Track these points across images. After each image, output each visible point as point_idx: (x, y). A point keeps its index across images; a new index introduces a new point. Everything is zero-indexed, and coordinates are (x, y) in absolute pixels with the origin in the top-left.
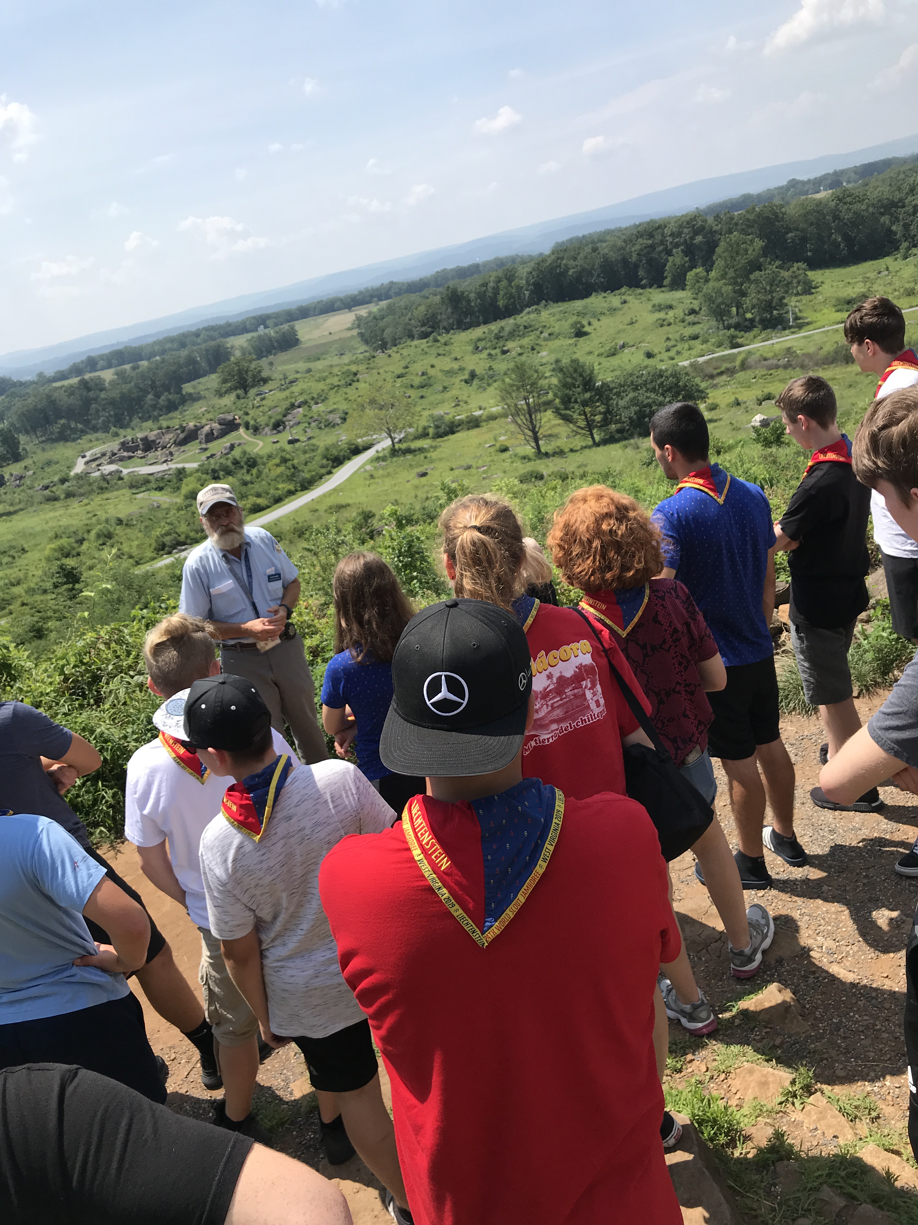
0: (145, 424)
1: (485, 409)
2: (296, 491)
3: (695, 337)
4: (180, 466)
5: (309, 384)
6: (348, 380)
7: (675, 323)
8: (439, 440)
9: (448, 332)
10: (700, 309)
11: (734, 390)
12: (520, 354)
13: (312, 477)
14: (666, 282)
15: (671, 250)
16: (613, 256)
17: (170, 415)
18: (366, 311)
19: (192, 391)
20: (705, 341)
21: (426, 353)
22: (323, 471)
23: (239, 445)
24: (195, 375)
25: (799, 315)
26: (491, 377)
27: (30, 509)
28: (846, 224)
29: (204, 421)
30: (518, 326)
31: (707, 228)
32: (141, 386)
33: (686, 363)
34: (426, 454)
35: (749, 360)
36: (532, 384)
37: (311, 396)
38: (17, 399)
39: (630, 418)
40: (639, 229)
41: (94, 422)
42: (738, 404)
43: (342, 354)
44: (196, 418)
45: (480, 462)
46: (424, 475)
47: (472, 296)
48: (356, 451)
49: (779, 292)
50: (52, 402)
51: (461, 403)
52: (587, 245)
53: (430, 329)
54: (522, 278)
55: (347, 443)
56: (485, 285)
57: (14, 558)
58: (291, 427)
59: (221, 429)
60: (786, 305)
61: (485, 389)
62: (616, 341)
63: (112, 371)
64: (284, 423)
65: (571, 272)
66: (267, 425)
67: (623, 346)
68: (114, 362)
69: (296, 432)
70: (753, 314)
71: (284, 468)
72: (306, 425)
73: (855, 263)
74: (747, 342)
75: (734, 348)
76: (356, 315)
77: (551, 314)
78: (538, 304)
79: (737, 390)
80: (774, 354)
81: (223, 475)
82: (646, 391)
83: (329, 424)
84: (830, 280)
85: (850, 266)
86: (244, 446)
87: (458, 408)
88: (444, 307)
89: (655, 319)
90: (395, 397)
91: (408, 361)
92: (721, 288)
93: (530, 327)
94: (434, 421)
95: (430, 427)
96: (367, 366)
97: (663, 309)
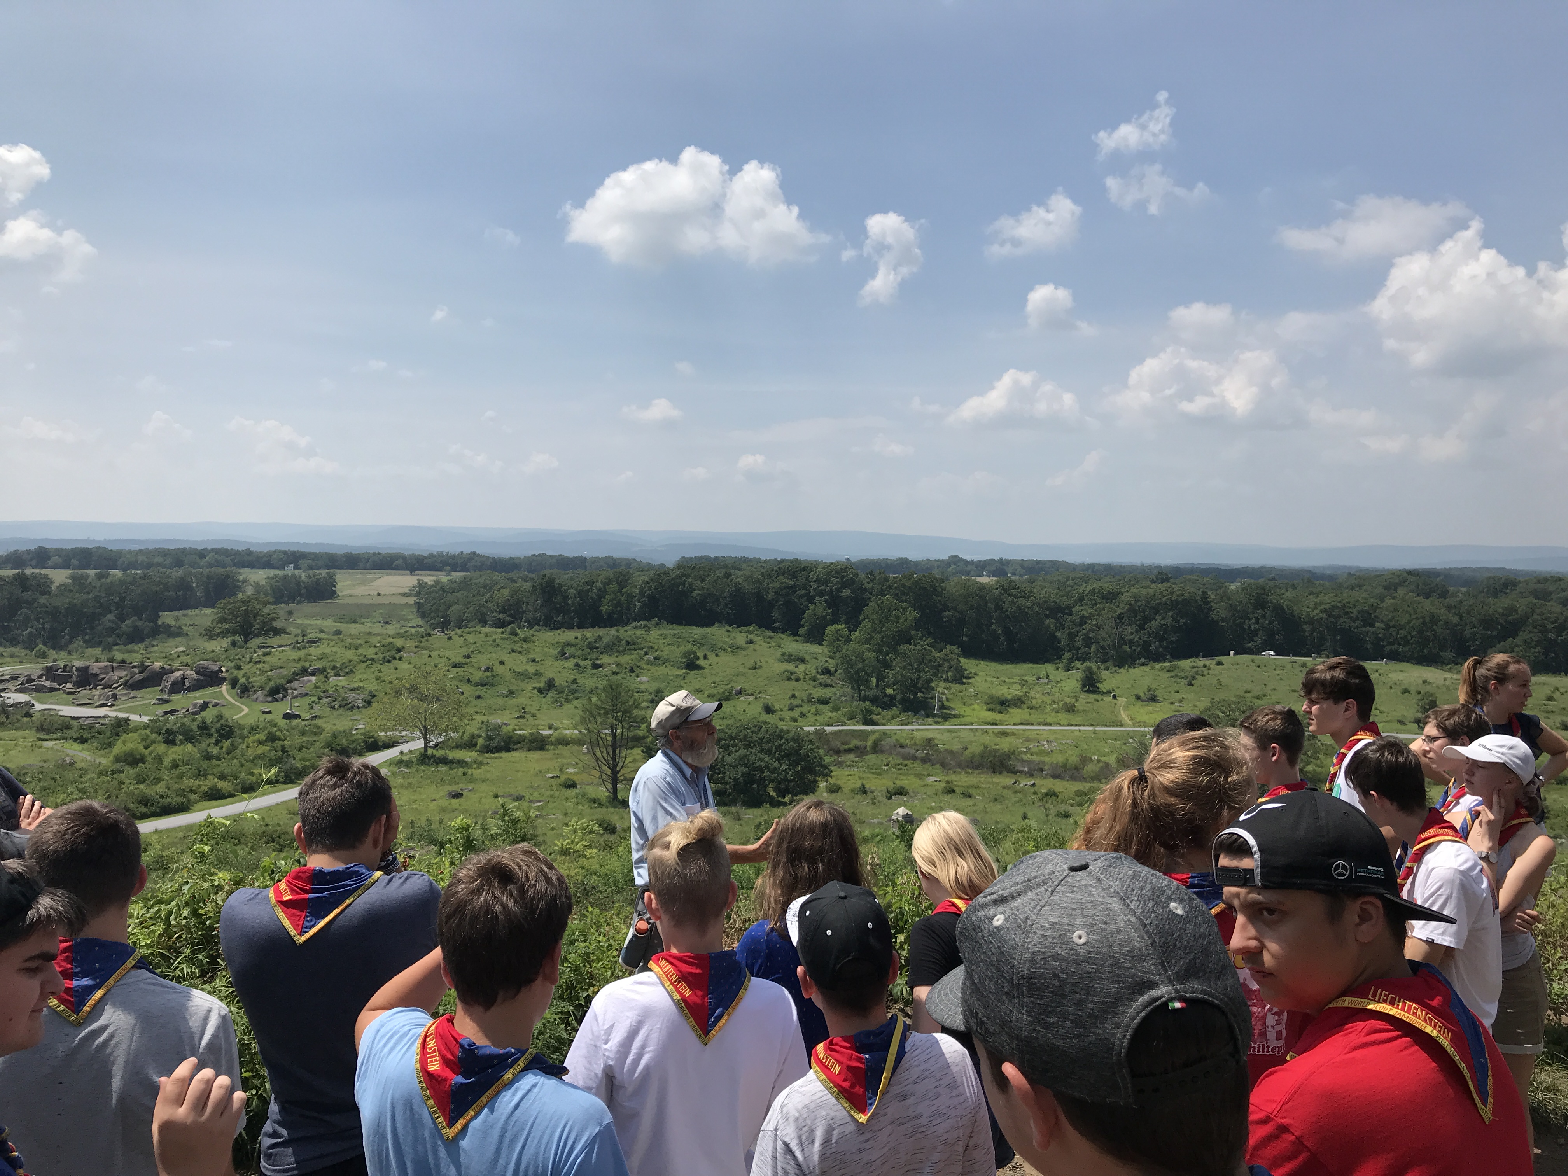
0: (90, 649)
1: (556, 729)
2: (277, 782)
3: (825, 702)
4: (123, 715)
5: (334, 649)
6: (387, 655)
7: (805, 680)
8: (487, 755)
9: (531, 626)
10: (836, 671)
11: (861, 775)
12: (615, 673)
13: (305, 767)
14: (802, 631)
15: (813, 598)
16: (746, 587)
17: (130, 647)
18: (434, 578)
19: (172, 622)
20: (836, 709)
21: (498, 645)
23: (216, 705)
24: (183, 604)
25: (946, 703)
26: (573, 692)
28: (1008, 617)
29: (176, 665)
30: (619, 639)
31: (858, 582)
32: (103, 601)
33: (811, 729)
34: (466, 770)
35: (883, 742)
36: (624, 712)
37: (333, 663)
39: (735, 780)
41: (16, 632)
42: (864, 792)
43: (387, 623)
44: (168, 658)
45: (536, 794)
46: (458, 795)
47: (572, 592)
48: (373, 746)
49: (927, 673)
51: (527, 716)
52: (718, 569)
53: (509, 619)
54: (636, 587)
55: (363, 734)
56: (591, 583)
58: (294, 698)
59: (197, 680)
60: (933, 689)
61: (562, 705)
62: (733, 684)
63: (67, 572)
64: (286, 690)
65: (695, 593)
66: (262, 688)
67: (740, 692)
68: (75, 562)
69: (299, 706)
70: (894, 690)
71: (268, 748)
72: (315, 699)
73: (1013, 661)
74: (884, 721)
75: (868, 725)
76: (418, 580)
77: (661, 635)
78: (649, 620)
79: (865, 775)
80: (913, 742)
81: (181, 741)
82: (760, 752)
83: (347, 704)
84: (984, 674)
85: (1007, 664)
86: (222, 708)
87: (521, 720)
88: (534, 597)
89: (782, 670)
90: (444, 690)
91: (472, 649)
92: (863, 652)
93: (634, 644)
94: (487, 731)
95: (480, 736)
96: (417, 644)
97: (793, 660)
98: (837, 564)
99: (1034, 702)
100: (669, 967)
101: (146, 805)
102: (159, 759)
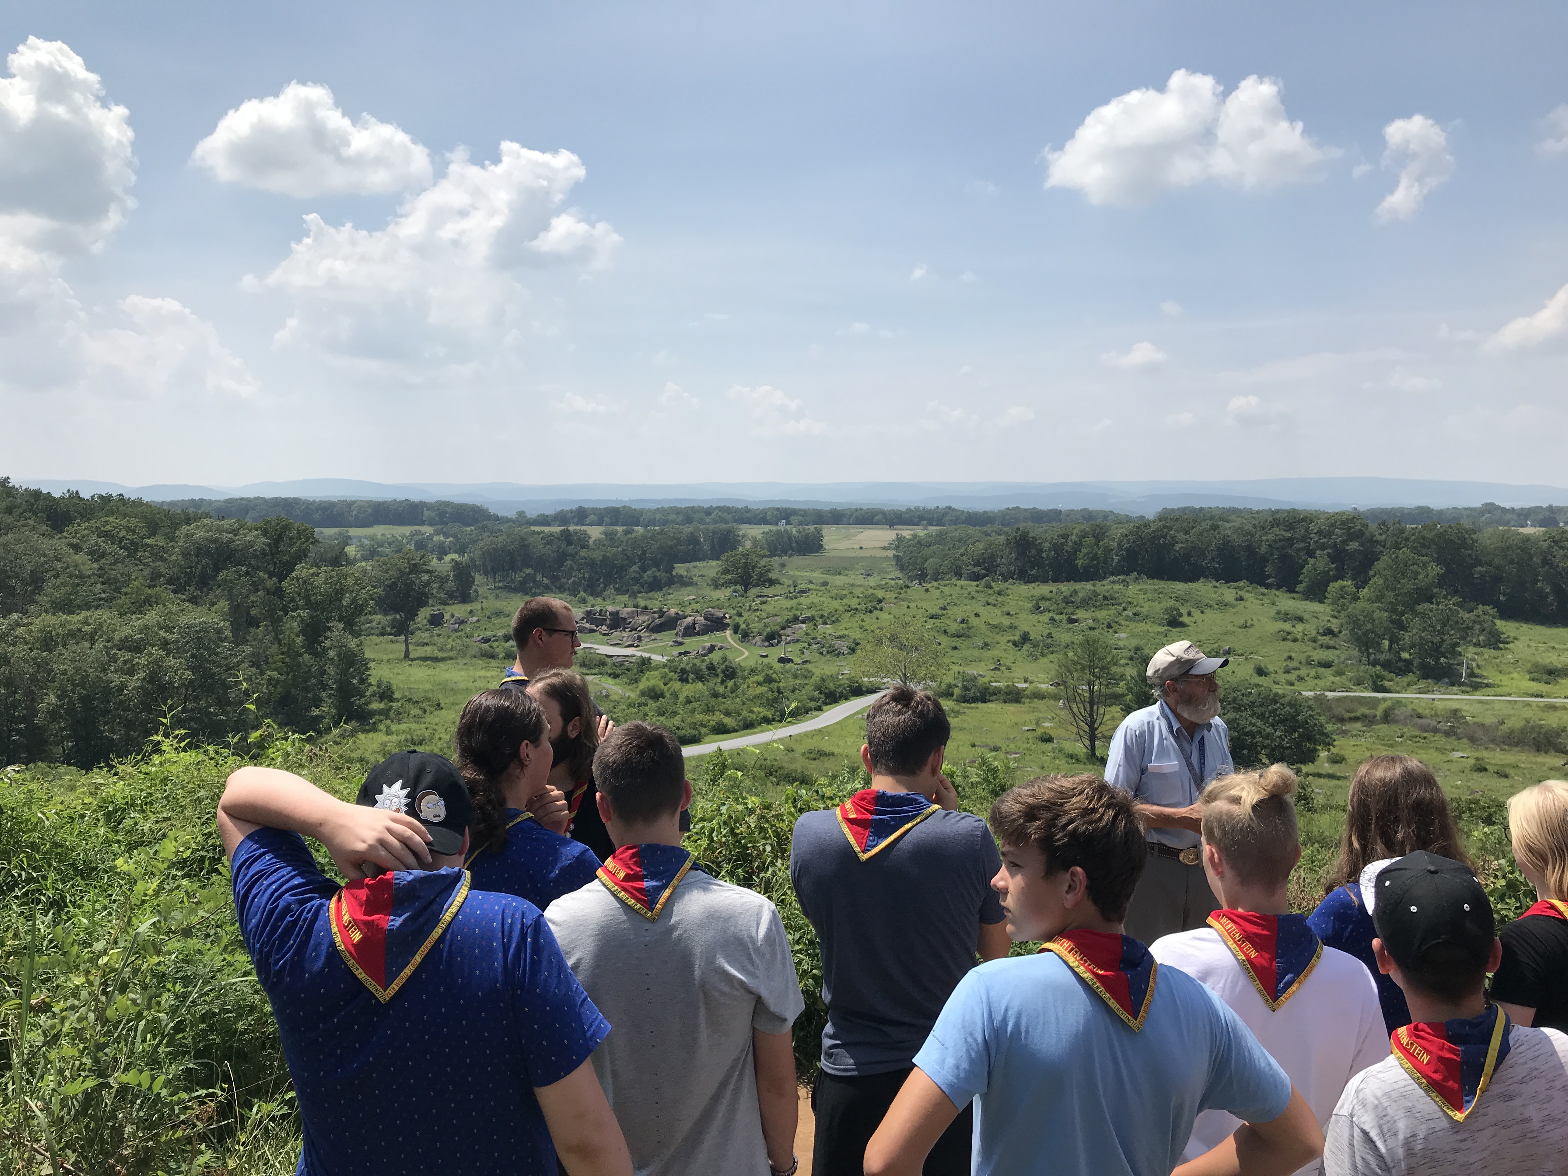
0: (619, 596)
1: (1031, 683)
2: (774, 720)
3: (1327, 665)
4: (646, 655)
5: (822, 599)
6: (869, 605)
7: (1303, 640)
8: (964, 705)
9: (1005, 580)
10: (1340, 632)
11: (1369, 746)
12: (1092, 629)
13: (797, 708)
14: (1300, 588)
15: (1314, 551)
16: (1237, 540)
17: (651, 594)
18: (912, 532)
19: (684, 573)
20: (1340, 673)
21: (973, 598)
22: (812, 704)
23: (721, 648)
24: (693, 556)
25: (1476, 671)
26: (1048, 646)
27: (460, 661)
28: (1560, 574)
29: (688, 611)
30: (1096, 594)
31: (1367, 534)
32: (629, 554)
33: (1310, 694)
35: (1396, 711)
36: (1102, 669)
37: (821, 613)
38: (487, 533)
40: (1277, 516)
41: (563, 580)
43: (868, 575)
44: (681, 604)
45: (1012, 746)
47: (1046, 545)
48: (858, 691)
49: (1453, 635)
50: (524, 546)
51: (1003, 668)
52: (1204, 520)
53: (983, 572)
54: (1113, 540)
55: (848, 679)
56: (1066, 536)
57: (425, 712)
58: (787, 643)
59: (705, 625)
60: (1460, 654)
61: (1037, 659)
62: (1220, 643)
63: (602, 529)
64: (780, 636)
65: (1178, 547)
66: (760, 634)
68: (607, 519)
69: (792, 651)
70: (1410, 655)
71: (766, 689)
72: (806, 645)
74: (1398, 689)
75: (1379, 692)
76: (897, 534)
77: (1140, 590)
78: (1128, 575)
79: (1374, 746)
80: (1433, 712)
81: (693, 679)
82: (1252, 716)
83: (833, 651)
84: (1527, 638)
86: (726, 651)
87: (997, 672)
88: (1008, 550)
89: (1277, 629)
90: (922, 640)
91: (948, 601)
92: (1373, 612)
93: (1111, 599)
94: (964, 681)
95: (957, 686)
96: (896, 595)
97: (1289, 619)
98: (1342, 513)
100: (1231, 925)
102: (675, 695)
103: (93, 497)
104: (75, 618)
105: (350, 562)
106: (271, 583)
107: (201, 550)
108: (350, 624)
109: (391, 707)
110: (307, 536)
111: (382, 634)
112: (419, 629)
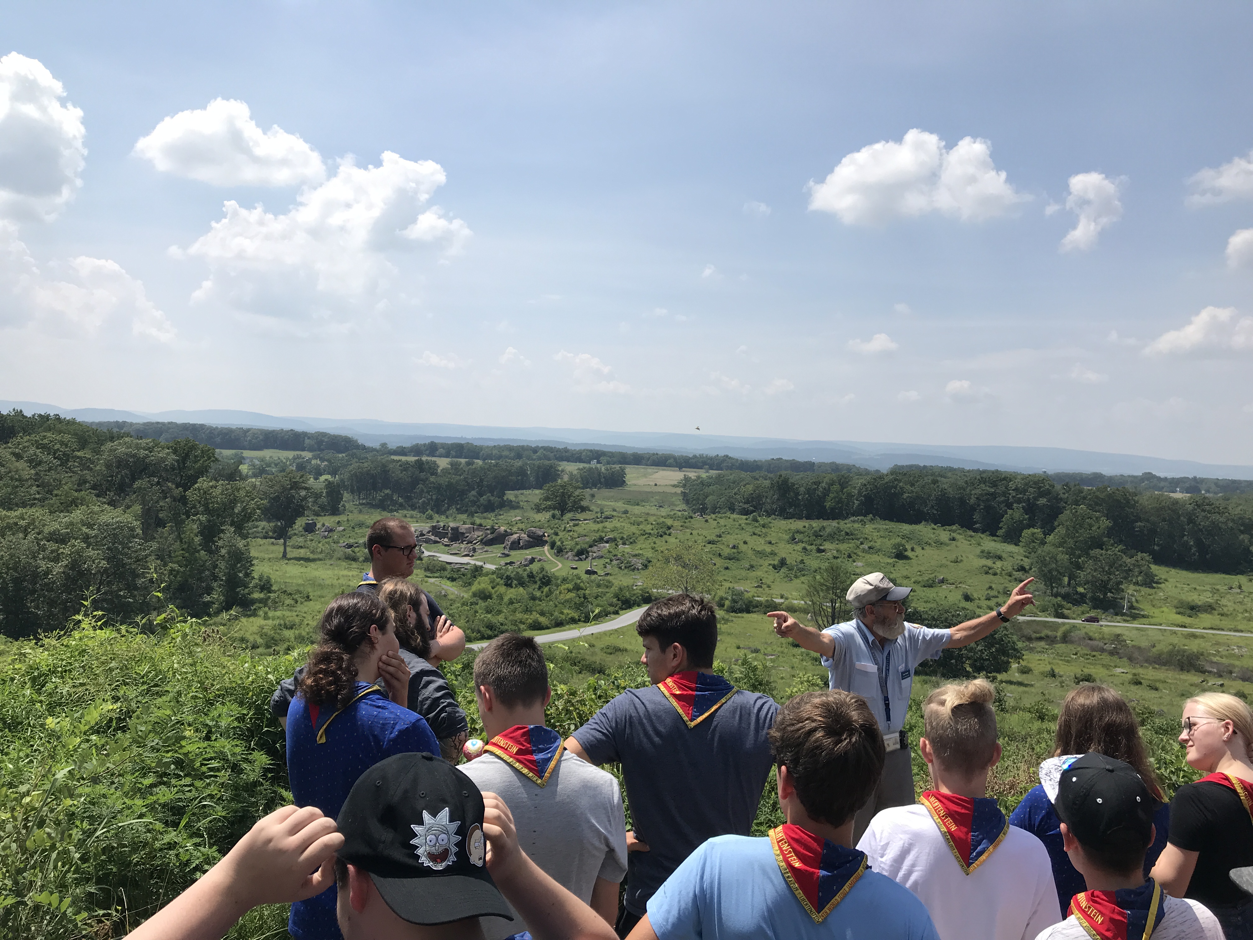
0: (460, 515)
1: (787, 599)
2: (579, 620)
4: (479, 563)
5: (623, 524)
6: (660, 531)
7: (1001, 575)
8: (732, 614)
9: (769, 515)
10: (1031, 569)
11: (1051, 660)
12: (836, 558)
13: (599, 612)
14: (1000, 532)
15: (1012, 504)
16: (951, 492)
17: (486, 515)
18: (696, 474)
19: (513, 499)
21: (743, 529)
22: (611, 609)
23: (540, 560)
24: (521, 485)
25: (1135, 604)
26: (801, 570)
27: (328, 562)
28: (1201, 530)
29: (515, 529)
30: (839, 530)
31: (1054, 493)
32: (469, 481)
35: (1072, 634)
37: (621, 535)
38: (355, 460)
40: (984, 475)
41: (415, 500)
42: (1054, 676)
43: (661, 506)
44: (510, 524)
45: (769, 649)
47: (802, 490)
49: (1118, 575)
50: (385, 471)
51: (764, 586)
52: (926, 476)
53: (752, 508)
54: (855, 488)
55: (641, 590)
56: (818, 483)
57: (297, 602)
58: (593, 559)
59: (529, 541)
60: (1123, 591)
61: (791, 580)
62: (936, 574)
63: (448, 460)
64: (588, 552)
65: (905, 495)
66: (571, 550)
67: (942, 581)
68: (453, 453)
69: (597, 565)
70: (1085, 589)
71: (574, 595)
72: (608, 561)
73: (1204, 571)
74: (1074, 616)
75: (1059, 618)
76: (685, 475)
77: (875, 529)
78: (865, 516)
79: (1054, 661)
80: (1101, 637)
81: (516, 585)
83: (630, 566)
84: (1175, 580)
85: (1199, 573)
86: (544, 563)
87: (760, 589)
88: (772, 492)
89: (981, 565)
90: (701, 561)
91: (723, 530)
92: (1057, 554)
93: (852, 534)
94: (733, 595)
95: (727, 599)
96: (682, 524)
97: (991, 557)
98: (1034, 475)
99: (1225, 609)
101: (491, 630)
102: (501, 597)
103: (34, 415)
104: (13, 514)
105: (243, 478)
106: (178, 491)
107: (121, 463)
108: (240, 528)
109: (269, 597)
110: (209, 455)
111: (265, 538)
112: (295, 534)
